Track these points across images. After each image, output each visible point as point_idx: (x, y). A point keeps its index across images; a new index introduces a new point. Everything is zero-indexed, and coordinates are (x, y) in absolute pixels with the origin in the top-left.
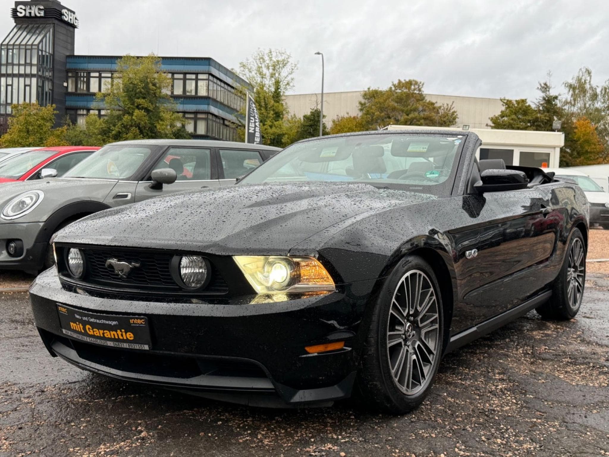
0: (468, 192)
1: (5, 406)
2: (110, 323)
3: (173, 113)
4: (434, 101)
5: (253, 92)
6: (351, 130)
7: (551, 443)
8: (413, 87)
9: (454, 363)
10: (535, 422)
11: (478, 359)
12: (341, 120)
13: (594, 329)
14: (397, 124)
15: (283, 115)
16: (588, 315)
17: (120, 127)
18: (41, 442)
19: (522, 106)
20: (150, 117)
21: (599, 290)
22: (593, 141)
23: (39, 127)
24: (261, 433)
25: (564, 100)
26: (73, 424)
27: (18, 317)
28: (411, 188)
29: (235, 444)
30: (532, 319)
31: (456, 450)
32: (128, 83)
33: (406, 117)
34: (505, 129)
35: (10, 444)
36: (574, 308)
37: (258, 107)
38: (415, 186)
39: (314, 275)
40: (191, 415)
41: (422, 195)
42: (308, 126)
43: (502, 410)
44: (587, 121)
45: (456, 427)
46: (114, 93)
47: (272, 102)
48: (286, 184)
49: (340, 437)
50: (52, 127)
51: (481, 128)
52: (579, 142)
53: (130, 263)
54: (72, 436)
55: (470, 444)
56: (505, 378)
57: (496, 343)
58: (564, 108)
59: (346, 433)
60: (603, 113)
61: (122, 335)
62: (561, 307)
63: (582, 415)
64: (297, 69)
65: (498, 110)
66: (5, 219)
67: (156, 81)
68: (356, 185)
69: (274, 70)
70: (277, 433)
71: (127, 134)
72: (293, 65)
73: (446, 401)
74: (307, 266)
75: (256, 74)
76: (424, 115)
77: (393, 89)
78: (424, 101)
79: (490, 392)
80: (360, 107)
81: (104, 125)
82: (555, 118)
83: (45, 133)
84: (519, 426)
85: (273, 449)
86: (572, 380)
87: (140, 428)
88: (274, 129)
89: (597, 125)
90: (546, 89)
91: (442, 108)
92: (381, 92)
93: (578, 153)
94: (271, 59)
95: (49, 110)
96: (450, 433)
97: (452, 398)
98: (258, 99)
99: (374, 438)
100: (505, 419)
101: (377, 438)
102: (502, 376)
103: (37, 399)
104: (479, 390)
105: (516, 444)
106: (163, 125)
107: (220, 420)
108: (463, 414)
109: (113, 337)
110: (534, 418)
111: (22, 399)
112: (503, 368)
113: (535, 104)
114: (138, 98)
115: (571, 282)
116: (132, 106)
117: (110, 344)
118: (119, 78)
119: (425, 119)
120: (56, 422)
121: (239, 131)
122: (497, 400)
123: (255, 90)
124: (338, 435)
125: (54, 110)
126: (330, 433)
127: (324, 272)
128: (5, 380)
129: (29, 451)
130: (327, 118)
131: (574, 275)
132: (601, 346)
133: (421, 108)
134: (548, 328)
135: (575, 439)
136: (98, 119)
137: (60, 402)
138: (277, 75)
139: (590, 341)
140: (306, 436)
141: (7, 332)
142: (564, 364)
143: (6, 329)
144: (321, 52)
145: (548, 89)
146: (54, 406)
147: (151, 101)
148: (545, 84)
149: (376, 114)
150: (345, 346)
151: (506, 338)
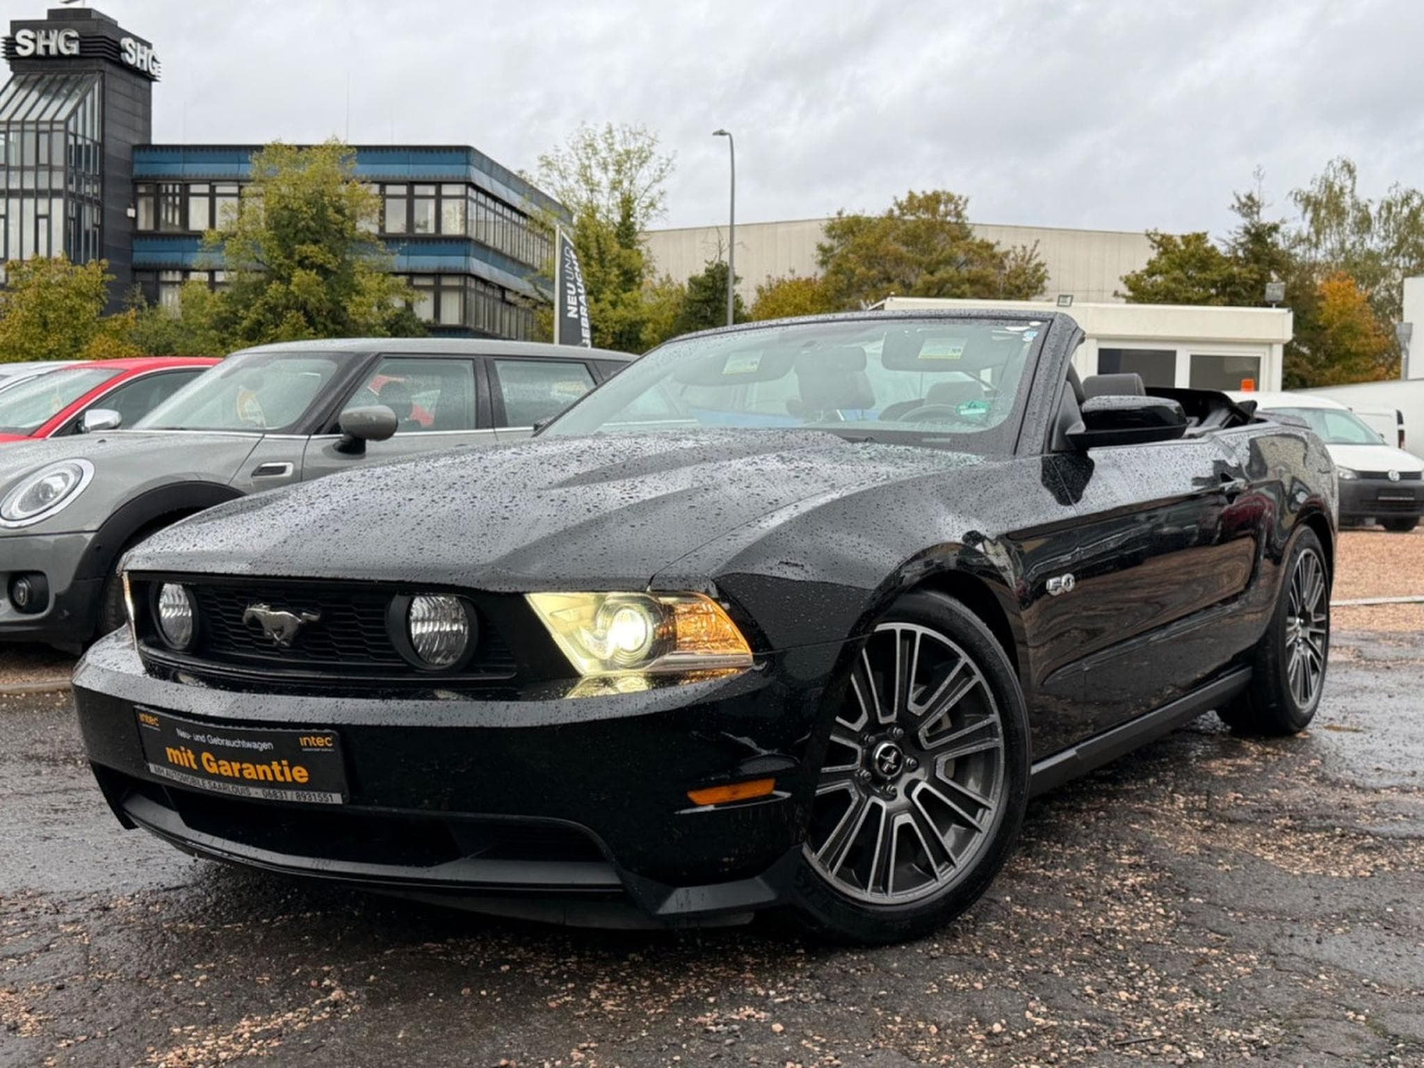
0: (1054, 447)
1: (23, 942)
2: (255, 746)
3: (385, 275)
4: (992, 241)
5: (571, 225)
6: (800, 310)
7: (1239, 998)
8: (942, 208)
9: (1029, 832)
10: (1206, 954)
11: (1084, 823)
12: (778, 287)
13: (1349, 754)
14: (907, 295)
15: (642, 277)
16: (1337, 724)
17: (260, 310)
18: (108, 1016)
19: (1197, 248)
20: (331, 287)
21: (1367, 669)
22: (1362, 328)
23: (71, 312)
24: (596, 988)
25: (1293, 234)
26: (177, 976)
27: (40, 749)
28: (925, 440)
29: (540, 1011)
30: (1209, 735)
31: (1028, 1014)
32: (278, 206)
33: (928, 277)
34: (1157, 302)
35: (40, 1022)
36: (1305, 708)
37: (583, 260)
38: (935, 435)
39: (708, 633)
40: (439, 954)
41: (949, 454)
42: (699, 301)
43: (1134, 931)
44: (1348, 281)
45: (1028, 967)
46: (244, 232)
47: (616, 247)
48: (645, 436)
49: (772, 993)
50: (102, 314)
51: (1102, 302)
52: (1330, 331)
53: (298, 614)
54: (177, 1001)
55: (1059, 1001)
56: (1142, 862)
57: (1126, 787)
58: (1293, 251)
59: (786, 984)
60: (1385, 263)
61: (282, 773)
62: (1274, 705)
63: (1309, 937)
64: (673, 169)
65: (1141, 258)
66: (6, 527)
67: (343, 201)
68: (802, 435)
69: (618, 172)
70: (634, 987)
71: (277, 326)
72: (663, 161)
73: (1009, 914)
74: (689, 612)
75: (577, 182)
76: (970, 272)
77: (897, 212)
78: (969, 240)
79: (1109, 893)
80: (820, 258)
81: (222, 307)
82: (1274, 276)
83: (85, 325)
84: (1168, 964)
85: (623, 1021)
86: (1293, 865)
87: (327, 982)
88: (621, 310)
89: (1370, 290)
90: (1250, 207)
91: (1012, 255)
92: (869, 220)
93: (1329, 357)
94: (611, 148)
95: (93, 273)
96: (1016, 979)
97: (1023, 906)
98: (583, 240)
99: (846, 994)
100: (1138, 949)
101: (853, 993)
102: (1136, 858)
103: (95, 926)
104: (1083, 888)
105: (1161, 1001)
106: (361, 304)
107: (507, 962)
108: (1046, 939)
109: (262, 778)
110: (1202, 946)
111: (61, 926)
112: (1140, 841)
113: (1227, 244)
114: (303, 242)
115: (1296, 648)
116: (287, 262)
117: (256, 793)
118: (258, 195)
119: (972, 281)
120: (139, 972)
121: (538, 315)
122: (1123, 908)
123: (575, 219)
124: (768, 989)
125: (104, 272)
126: (751, 985)
127: (729, 627)
128: (20, 886)
129: (83, 1034)
130: (743, 282)
131: (1303, 633)
132: (1363, 790)
133: (961, 257)
134: (1244, 753)
135: (1292, 989)
136: (208, 291)
137: (145, 930)
138: (626, 184)
139: (1338, 779)
140: (698, 992)
141: (18, 782)
142: (1276, 831)
143: (14, 776)
144: (726, 130)
145: (1255, 209)
146: (134, 940)
147: (331, 250)
148: (1250, 197)
149: (857, 272)
150: (776, 788)
151: (1148, 777)
